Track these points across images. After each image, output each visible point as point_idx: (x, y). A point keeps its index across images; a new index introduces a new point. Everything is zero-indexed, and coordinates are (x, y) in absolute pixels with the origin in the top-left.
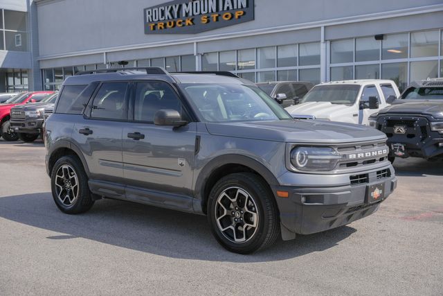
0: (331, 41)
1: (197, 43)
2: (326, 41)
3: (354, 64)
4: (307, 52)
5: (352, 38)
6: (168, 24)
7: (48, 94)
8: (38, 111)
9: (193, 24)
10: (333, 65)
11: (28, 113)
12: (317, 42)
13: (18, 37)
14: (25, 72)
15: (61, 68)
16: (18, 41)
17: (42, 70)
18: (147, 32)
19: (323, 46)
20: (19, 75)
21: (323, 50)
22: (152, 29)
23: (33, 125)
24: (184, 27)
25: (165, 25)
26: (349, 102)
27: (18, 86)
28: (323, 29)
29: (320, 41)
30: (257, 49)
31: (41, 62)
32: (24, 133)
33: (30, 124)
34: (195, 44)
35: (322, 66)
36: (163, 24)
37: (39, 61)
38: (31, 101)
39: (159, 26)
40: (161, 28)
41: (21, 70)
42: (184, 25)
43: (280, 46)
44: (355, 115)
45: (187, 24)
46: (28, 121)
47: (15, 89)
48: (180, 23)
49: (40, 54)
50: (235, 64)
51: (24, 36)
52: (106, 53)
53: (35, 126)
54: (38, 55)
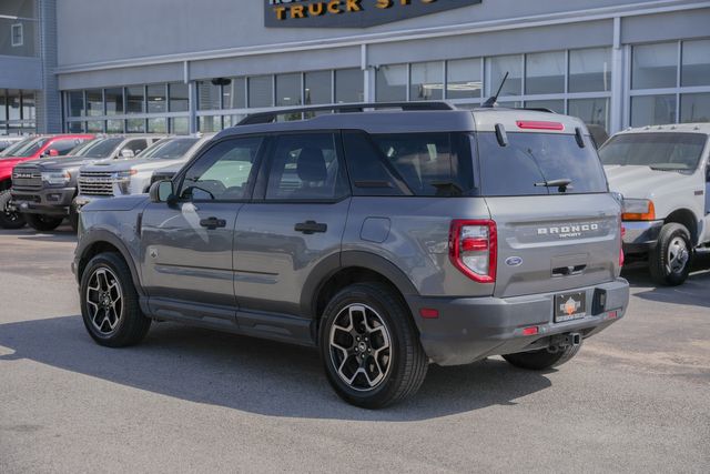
0: (632, 46)
1: (367, 45)
2: (622, 45)
3: (678, 90)
4: (584, 65)
5: (675, 41)
6: (311, 8)
7: (81, 141)
8: (65, 172)
9: (361, 9)
10: (636, 93)
11: (46, 177)
12: (605, 47)
13: (16, 28)
14: (30, 96)
15: (100, 89)
16: (17, 36)
17: (62, 92)
18: (270, 22)
19: (616, 54)
20: (17, 101)
21: (616, 63)
22: (279, 17)
23: (56, 199)
24: (344, 14)
25: (305, 10)
26: (684, 166)
27: (15, 121)
28: (617, 23)
29: (611, 46)
30: (485, 58)
31: (60, 78)
32: (37, 215)
33: (49, 196)
34: (364, 48)
35: (615, 94)
36: (301, 8)
37: (57, 75)
38: (49, 153)
39: (293, 12)
40: (297, 15)
41: (21, 91)
42: (342, 12)
43: (531, 53)
44: (698, 193)
45: (349, 9)
46: (47, 191)
47: (8, 127)
48: (334, 7)
49: (60, 62)
50: (442, 87)
51: (29, 27)
52: (189, 62)
53: (60, 202)
54: (56, 65)
